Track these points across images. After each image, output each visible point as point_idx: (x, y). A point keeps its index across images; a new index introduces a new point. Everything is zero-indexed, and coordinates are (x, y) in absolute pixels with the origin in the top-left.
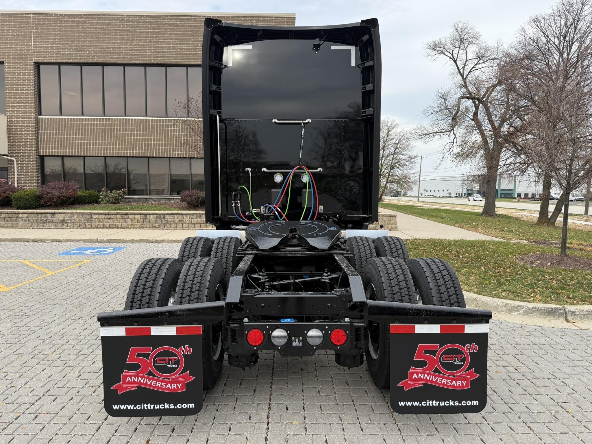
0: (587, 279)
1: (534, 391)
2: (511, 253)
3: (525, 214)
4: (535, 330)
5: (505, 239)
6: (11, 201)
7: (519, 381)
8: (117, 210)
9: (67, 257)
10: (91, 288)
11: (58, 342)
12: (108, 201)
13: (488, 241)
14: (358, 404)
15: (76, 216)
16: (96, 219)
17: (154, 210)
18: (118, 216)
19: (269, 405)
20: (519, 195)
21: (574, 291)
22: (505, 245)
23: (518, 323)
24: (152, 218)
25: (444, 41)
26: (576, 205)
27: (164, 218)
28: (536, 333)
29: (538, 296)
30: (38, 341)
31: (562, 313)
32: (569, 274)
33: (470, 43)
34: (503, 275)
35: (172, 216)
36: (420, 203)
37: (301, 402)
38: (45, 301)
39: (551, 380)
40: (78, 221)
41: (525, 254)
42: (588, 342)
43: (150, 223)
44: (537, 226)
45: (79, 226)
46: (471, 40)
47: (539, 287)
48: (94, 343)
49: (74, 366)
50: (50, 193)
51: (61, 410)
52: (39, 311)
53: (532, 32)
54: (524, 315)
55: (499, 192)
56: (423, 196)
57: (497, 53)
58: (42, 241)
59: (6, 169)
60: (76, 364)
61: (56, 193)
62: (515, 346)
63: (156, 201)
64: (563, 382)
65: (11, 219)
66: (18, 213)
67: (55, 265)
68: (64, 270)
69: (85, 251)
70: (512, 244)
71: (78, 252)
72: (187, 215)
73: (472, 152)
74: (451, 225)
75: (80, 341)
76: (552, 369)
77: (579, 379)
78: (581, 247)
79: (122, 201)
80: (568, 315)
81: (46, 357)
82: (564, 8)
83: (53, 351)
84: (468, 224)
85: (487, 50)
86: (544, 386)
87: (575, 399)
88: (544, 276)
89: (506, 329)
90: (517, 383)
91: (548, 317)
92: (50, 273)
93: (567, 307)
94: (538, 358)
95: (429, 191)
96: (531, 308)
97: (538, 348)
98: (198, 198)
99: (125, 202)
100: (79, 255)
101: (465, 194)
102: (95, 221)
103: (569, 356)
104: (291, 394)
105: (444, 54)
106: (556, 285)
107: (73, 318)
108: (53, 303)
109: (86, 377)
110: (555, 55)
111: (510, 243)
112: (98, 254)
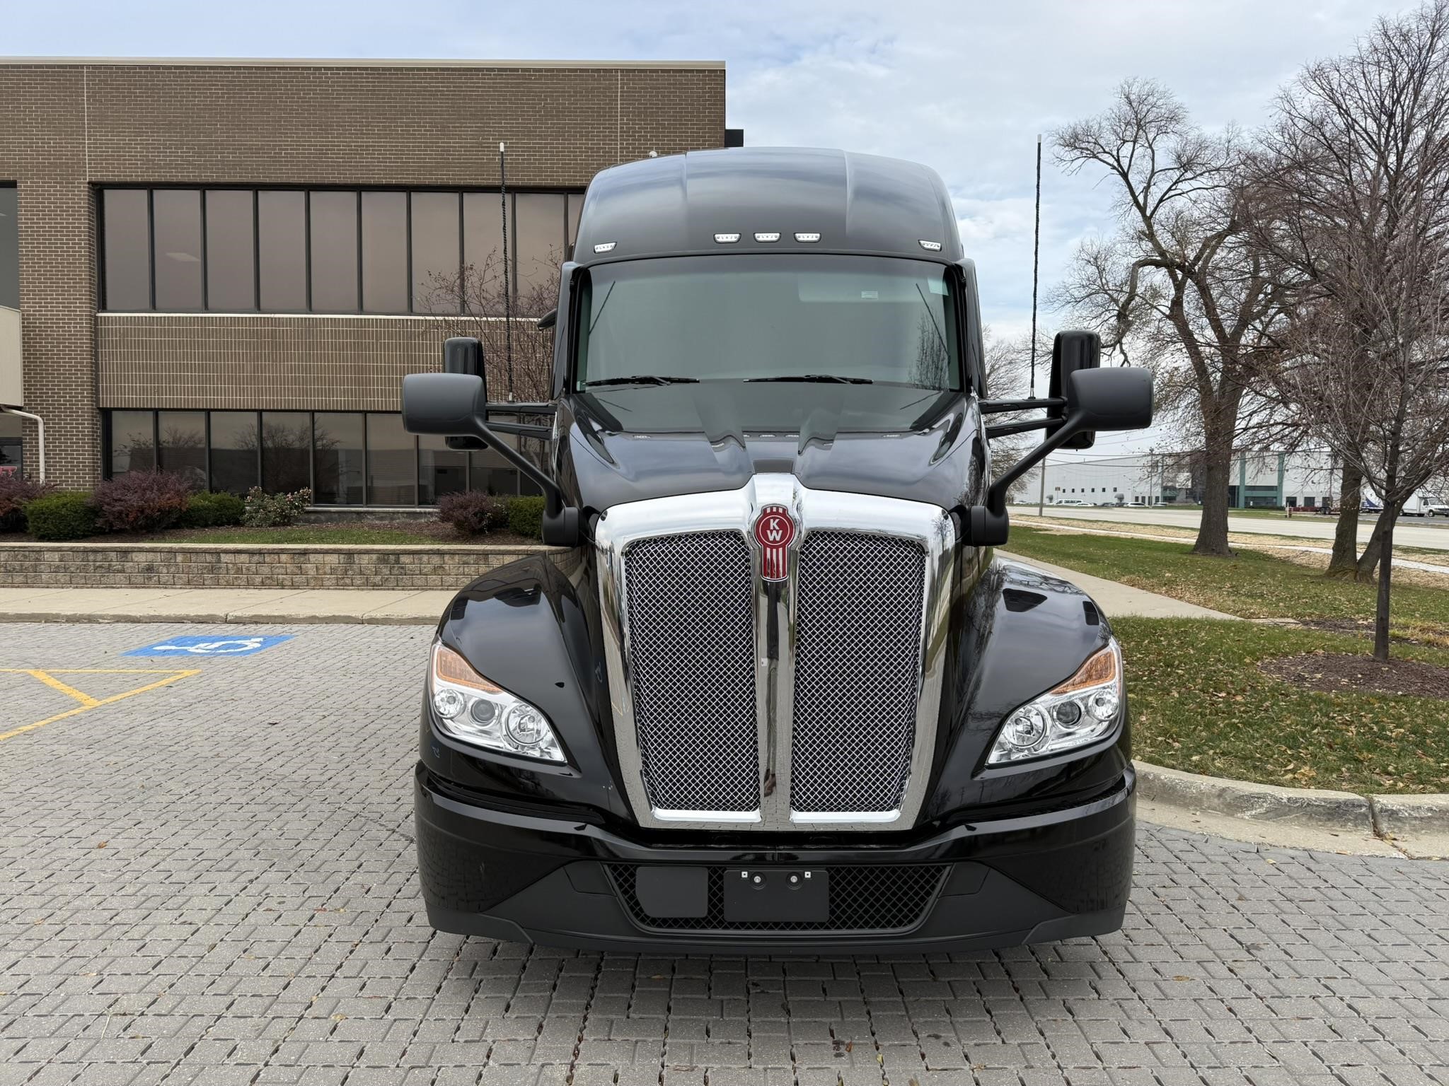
0: (1438, 722)
1: (1272, 1031)
2: (1251, 653)
3: (1304, 549)
4: (1291, 860)
5: (1240, 616)
6: (25, 519)
7: (1234, 1004)
8: (282, 543)
9: (143, 660)
10: (183, 743)
11: (65, 888)
12: (264, 520)
13: (1198, 621)
14: (805, 1067)
15: (180, 558)
16: (230, 566)
17: (374, 543)
18: (284, 557)
19: (572, 1067)
20: (1292, 501)
21: (1399, 755)
22: (1237, 632)
23: (1249, 841)
24: (366, 561)
25: (1096, 127)
26: (1433, 526)
27: (397, 562)
28: (1293, 870)
29: (1307, 768)
30: (18, 886)
31: (1364, 814)
32: (1394, 707)
33: (1161, 131)
34: (1224, 713)
35: (416, 556)
36: (1047, 520)
37: (656, 1062)
38: (61, 778)
39: (1320, 999)
40: (186, 570)
41: (1286, 655)
42: (1426, 894)
43: (361, 573)
44: (1327, 581)
45: (189, 583)
46: (1162, 123)
47: (1311, 744)
48: (155, 892)
49: (92, 957)
50: (120, 500)
51: (30, 1079)
52: (38, 804)
53: (1310, 102)
54: (1268, 819)
55: (1242, 494)
56: (1054, 503)
57: (1228, 154)
58: (91, 619)
59: (19, 442)
60: (97, 950)
61: (134, 500)
62: (1236, 903)
63: (382, 519)
64: (1350, 1007)
65: (22, 566)
66: (40, 551)
67: (110, 682)
68: (128, 694)
69: (192, 645)
70: (1255, 629)
71: (173, 648)
72: (452, 553)
73: (1167, 396)
74: (1111, 579)
75: (122, 885)
76: (1327, 968)
77: (1394, 999)
78: (1431, 636)
79: (297, 520)
80: (1379, 819)
81: (27, 930)
82: (1387, 44)
83: (46, 915)
84: (1153, 577)
85: (1202, 146)
86: (1298, 1018)
87: (1376, 1055)
88: (1327, 716)
89: (1217, 858)
90: (1230, 1010)
91: (1330, 824)
92: (93, 702)
93: (1377, 798)
94: (1293, 938)
95: (1069, 491)
96: (1285, 800)
97: (1295, 910)
98: (483, 512)
99: (308, 521)
100: (175, 657)
101: (1157, 498)
102: (228, 569)
103: (1373, 934)
104: (634, 1039)
105: (1097, 158)
106: (1357, 739)
107: (119, 824)
108: (80, 783)
109: (113, 988)
110: (1367, 160)
111: (1251, 626)
112: (221, 654)
